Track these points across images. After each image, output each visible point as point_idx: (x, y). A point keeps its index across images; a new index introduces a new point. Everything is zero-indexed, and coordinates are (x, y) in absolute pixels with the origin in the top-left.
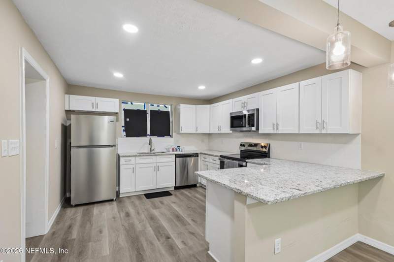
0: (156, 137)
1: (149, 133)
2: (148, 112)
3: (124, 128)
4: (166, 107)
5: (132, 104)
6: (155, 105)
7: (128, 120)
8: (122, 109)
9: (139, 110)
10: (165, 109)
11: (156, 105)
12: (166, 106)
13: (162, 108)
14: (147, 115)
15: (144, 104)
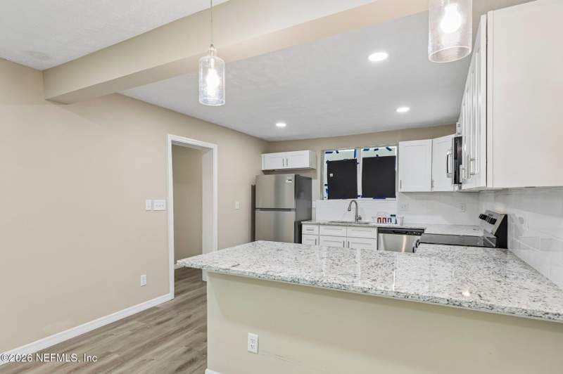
0: (372, 199)
1: (360, 192)
2: (360, 162)
3: (327, 187)
4: (390, 150)
5: (338, 152)
6: (370, 149)
7: (331, 175)
8: (325, 161)
9: (348, 160)
10: (388, 154)
11: (372, 149)
12: (390, 147)
13: (383, 152)
14: (358, 165)
15: (353, 150)
